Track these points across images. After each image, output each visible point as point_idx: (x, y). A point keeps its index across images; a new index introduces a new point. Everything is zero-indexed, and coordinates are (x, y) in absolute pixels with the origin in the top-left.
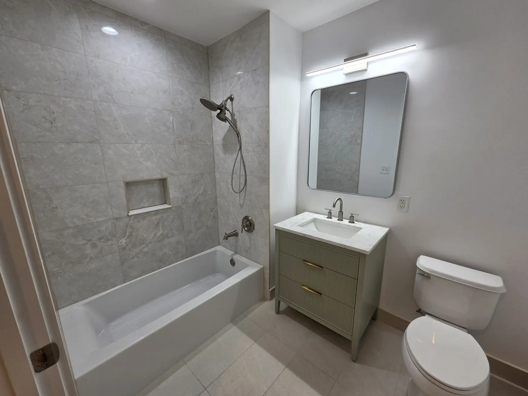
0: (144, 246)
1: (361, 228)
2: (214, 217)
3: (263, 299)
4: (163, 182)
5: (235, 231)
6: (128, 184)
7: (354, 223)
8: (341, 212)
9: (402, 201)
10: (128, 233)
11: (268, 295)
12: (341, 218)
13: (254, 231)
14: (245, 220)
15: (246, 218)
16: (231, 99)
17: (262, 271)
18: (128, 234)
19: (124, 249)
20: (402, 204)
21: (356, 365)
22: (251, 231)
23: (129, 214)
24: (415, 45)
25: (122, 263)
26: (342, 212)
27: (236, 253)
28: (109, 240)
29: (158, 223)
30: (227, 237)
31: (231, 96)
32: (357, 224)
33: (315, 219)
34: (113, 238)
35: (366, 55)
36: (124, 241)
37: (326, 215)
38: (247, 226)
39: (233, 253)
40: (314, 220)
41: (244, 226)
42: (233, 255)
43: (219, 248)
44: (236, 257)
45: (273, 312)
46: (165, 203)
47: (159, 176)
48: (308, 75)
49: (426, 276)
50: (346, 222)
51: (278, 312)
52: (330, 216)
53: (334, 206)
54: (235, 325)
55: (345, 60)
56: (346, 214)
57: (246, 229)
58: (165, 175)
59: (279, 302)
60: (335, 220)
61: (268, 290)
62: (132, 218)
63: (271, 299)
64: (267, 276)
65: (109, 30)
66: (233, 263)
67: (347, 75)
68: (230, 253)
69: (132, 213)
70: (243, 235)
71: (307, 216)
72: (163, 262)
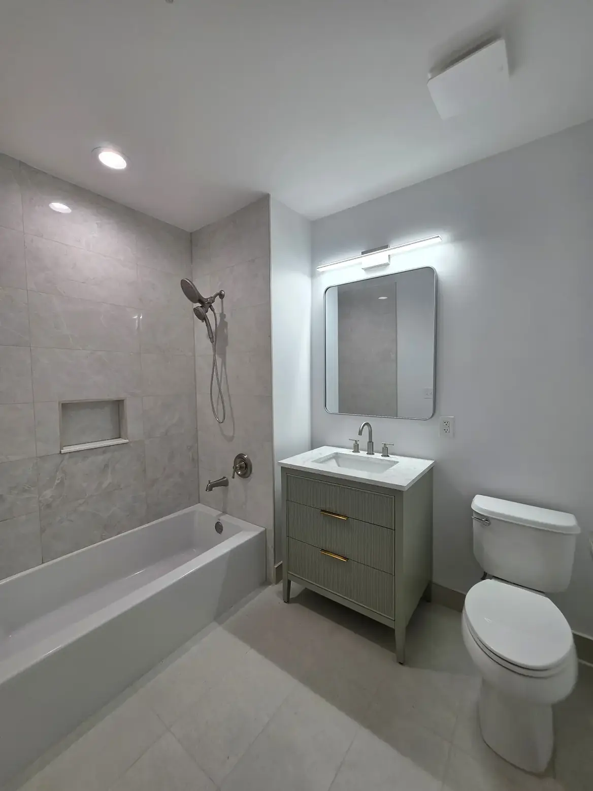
0: (81, 501)
1: (397, 462)
2: (193, 459)
3: (265, 582)
4: (118, 405)
5: (224, 478)
6: (66, 407)
7: (389, 456)
8: (370, 442)
9: (446, 423)
10: (58, 480)
11: (272, 574)
12: (371, 452)
13: (252, 475)
14: (238, 460)
15: (240, 457)
16: (221, 296)
17: (263, 535)
18: (57, 482)
19: (49, 506)
20: (446, 427)
21: (404, 669)
22: (247, 475)
23: (62, 451)
24: (438, 237)
25: (43, 530)
26: (373, 443)
27: (224, 512)
28: (25, 491)
29: (106, 466)
30: (210, 488)
31: (221, 292)
32: (392, 458)
33: (337, 453)
34: (32, 489)
35: (386, 247)
36: (48, 493)
37: (351, 449)
38: (241, 467)
39: (220, 513)
40: (336, 456)
41: (236, 468)
42: (220, 515)
43: (199, 507)
44: (225, 519)
45: (279, 601)
46: (118, 437)
47: (114, 397)
48: (320, 270)
49: (486, 520)
50: (378, 456)
51: (288, 600)
52: (356, 449)
53: (360, 433)
54: (220, 623)
55: (363, 253)
56: (378, 446)
57: (239, 473)
58: (122, 396)
59: (289, 582)
60: (363, 454)
61: (273, 567)
62: (67, 456)
63: (277, 582)
64: (271, 544)
65: (59, 206)
66: (219, 528)
67: (367, 270)
68: (214, 513)
69: (66, 450)
70: (236, 482)
71: (326, 451)
72: (109, 528)
